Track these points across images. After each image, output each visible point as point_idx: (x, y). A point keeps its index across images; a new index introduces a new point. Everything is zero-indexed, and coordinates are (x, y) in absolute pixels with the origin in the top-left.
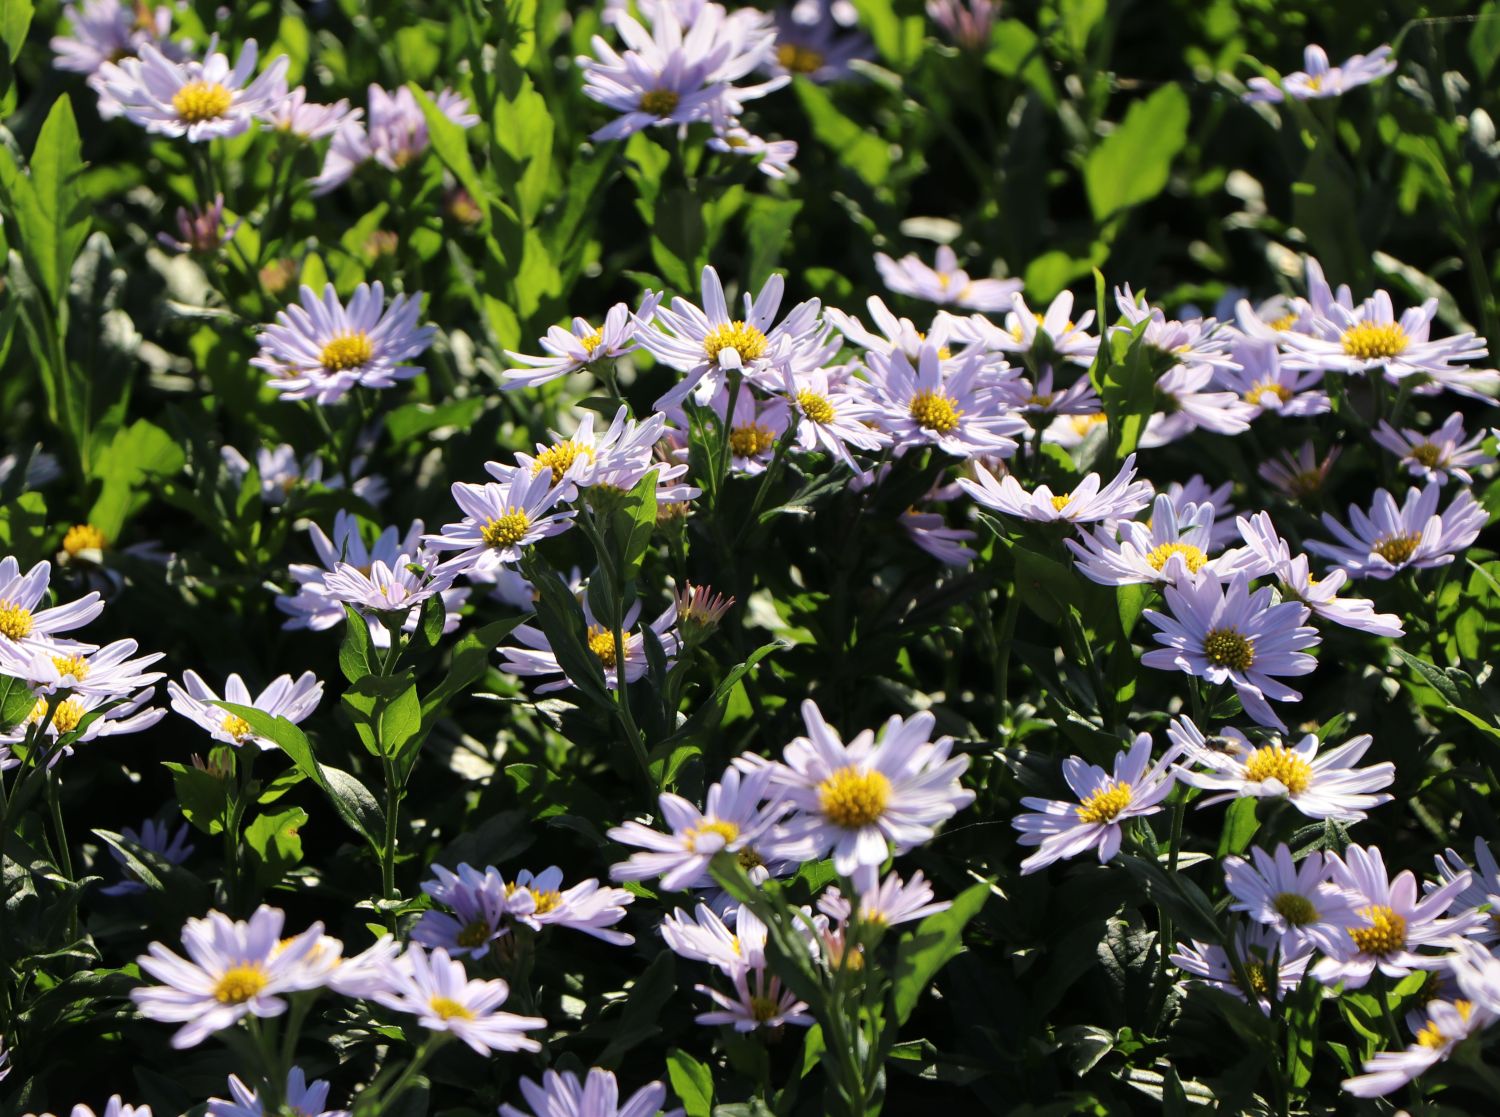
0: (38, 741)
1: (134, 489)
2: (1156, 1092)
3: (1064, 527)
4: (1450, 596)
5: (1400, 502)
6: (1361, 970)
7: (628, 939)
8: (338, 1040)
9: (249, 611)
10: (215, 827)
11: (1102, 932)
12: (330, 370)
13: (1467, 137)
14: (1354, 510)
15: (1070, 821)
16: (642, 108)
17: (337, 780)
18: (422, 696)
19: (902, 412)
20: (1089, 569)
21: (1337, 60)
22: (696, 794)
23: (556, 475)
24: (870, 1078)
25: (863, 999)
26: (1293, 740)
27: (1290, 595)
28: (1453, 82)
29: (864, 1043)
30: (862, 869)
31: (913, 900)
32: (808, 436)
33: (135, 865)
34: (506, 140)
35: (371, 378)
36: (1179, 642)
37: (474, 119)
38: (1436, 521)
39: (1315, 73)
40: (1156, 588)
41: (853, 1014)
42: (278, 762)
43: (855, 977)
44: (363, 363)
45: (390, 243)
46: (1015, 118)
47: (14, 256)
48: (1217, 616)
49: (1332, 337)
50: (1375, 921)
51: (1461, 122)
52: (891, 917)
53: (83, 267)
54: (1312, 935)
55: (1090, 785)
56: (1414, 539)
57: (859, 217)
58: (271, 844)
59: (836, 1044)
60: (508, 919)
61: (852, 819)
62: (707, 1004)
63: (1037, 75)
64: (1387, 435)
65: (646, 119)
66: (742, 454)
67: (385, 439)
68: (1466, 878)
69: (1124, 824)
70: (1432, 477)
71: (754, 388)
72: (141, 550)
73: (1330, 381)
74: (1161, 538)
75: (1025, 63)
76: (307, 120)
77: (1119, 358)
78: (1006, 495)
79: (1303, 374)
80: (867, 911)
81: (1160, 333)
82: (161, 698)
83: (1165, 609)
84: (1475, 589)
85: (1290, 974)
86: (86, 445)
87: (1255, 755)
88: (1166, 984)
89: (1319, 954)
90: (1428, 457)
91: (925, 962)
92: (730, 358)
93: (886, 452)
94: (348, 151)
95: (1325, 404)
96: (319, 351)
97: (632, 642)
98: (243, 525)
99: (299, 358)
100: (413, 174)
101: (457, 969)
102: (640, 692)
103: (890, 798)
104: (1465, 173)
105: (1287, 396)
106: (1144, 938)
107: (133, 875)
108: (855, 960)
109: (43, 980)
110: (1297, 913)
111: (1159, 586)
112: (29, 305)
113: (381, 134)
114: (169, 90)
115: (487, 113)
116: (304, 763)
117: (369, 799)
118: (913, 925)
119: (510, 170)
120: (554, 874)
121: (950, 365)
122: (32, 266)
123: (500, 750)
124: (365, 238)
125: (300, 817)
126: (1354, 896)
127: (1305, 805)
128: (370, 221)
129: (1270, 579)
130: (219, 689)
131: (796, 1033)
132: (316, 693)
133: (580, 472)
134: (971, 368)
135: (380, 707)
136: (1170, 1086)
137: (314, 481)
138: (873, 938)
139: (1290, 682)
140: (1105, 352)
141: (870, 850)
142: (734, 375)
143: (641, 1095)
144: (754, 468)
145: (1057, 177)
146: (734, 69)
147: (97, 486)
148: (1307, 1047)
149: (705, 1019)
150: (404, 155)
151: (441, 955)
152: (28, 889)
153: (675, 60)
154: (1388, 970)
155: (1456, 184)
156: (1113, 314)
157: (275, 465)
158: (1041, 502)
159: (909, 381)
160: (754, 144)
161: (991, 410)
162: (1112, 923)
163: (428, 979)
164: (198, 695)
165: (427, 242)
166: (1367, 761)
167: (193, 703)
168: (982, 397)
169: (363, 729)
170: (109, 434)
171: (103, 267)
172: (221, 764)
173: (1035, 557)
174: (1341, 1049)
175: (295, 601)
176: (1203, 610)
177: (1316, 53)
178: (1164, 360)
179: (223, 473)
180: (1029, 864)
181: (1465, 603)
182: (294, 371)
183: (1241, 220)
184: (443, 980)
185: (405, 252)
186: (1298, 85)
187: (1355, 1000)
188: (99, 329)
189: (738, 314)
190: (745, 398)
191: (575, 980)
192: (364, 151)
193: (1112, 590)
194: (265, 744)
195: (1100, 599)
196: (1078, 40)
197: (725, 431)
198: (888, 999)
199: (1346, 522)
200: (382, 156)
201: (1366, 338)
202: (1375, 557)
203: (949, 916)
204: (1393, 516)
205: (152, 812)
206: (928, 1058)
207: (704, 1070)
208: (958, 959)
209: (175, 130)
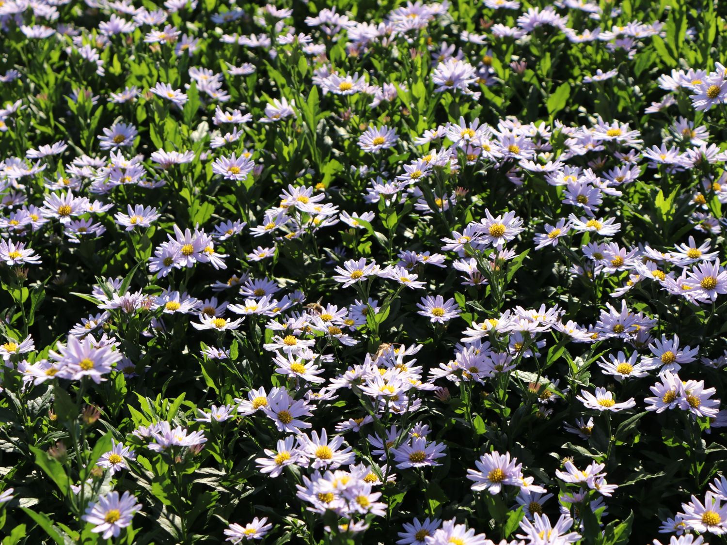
0: (311, 228)
1: (332, 175)
2: (567, 300)
3: (544, 173)
4: (632, 190)
5: (621, 168)
6: (613, 270)
7: (445, 266)
8: (379, 294)
9: (358, 202)
10: (351, 246)
11: (553, 266)
12: (375, 145)
13: (633, 91)
14: (610, 171)
15: (546, 238)
16: (446, 85)
17: (379, 235)
18: (398, 214)
19: (506, 149)
20: (550, 182)
21: (605, 71)
22: (461, 231)
23: (427, 163)
24: (501, 295)
25: (500, 277)
26: (597, 219)
27: (595, 187)
28: (631, 79)
29: (500, 288)
30: (499, 245)
31: (510, 254)
32: (485, 154)
33: (333, 256)
34: (415, 93)
35: (384, 146)
36: (571, 198)
37: (407, 90)
38: (629, 172)
39: (599, 75)
40: (565, 186)
41: (497, 281)
42: (364, 231)
43: (498, 272)
44: (383, 143)
45: (389, 119)
46: (530, 91)
47: (304, 123)
48: (579, 192)
49: (605, 132)
50: (617, 258)
51: (632, 88)
52: (506, 258)
53: (320, 126)
54: (602, 261)
55: (550, 230)
56: (624, 177)
57: (495, 112)
58: (364, 251)
59: (493, 289)
60: (417, 262)
61: (497, 234)
62: (464, 280)
63: (535, 81)
64: (617, 155)
65: (446, 87)
66: (470, 160)
67: (388, 163)
68: (637, 249)
69: (559, 238)
70: (628, 163)
71: (472, 145)
72: (333, 188)
73: (604, 142)
74: (566, 175)
75: (532, 78)
76: (370, 90)
77: (556, 136)
78: (531, 166)
79: (599, 141)
80: (500, 257)
81: (566, 130)
82: (338, 218)
83: (567, 190)
84: (638, 188)
85: (597, 273)
86: (321, 165)
87: (589, 222)
88: (568, 277)
89: (604, 267)
90: (627, 159)
91: (514, 269)
92: (467, 136)
93: (502, 158)
94: (379, 98)
95: (603, 148)
96: (373, 141)
97: (445, 202)
98: (356, 181)
99: (368, 143)
100: (393, 103)
101: (406, 272)
102: (447, 213)
103: (505, 230)
104: (634, 99)
105: (594, 147)
106: (563, 268)
107: (333, 259)
108: (498, 269)
109: (313, 281)
110: (599, 257)
111: (566, 186)
112: (308, 134)
113: (386, 93)
114: (338, 84)
115: (410, 88)
116: (370, 231)
117: (386, 239)
118: (511, 260)
119: (415, 100)
120: (428, 253)
121: (517, 139)
122: (308, 124)
123: (415, 231)
124: (383, 118)
125: (370, 243)
126: (612, 253)
127: (601, 233)
128: (384, 115)
129: (591, 184)
130: (351, 215)
131: (484, 286)
132: (373, 215)
133: (433, 162)
134: (522, 140)
135: (388, 217)
136: (570, 298)
137: (372, 171)
138: (502, 263)
139: (597, 206)
140: (553, 135)
141: (501, 242)
142: (468, 141)
143: (449, 301)
144: (472, 163)
145: (540, 105)
146: (466, 76)
147: (323, 175)
148: (601, 289)
149: (463, 283)
150: (391, 98)
151: (402, 268)
152: (309, 261)
153: (453, 74)
154: (620, 270)
155: (632, 102)
156: (554, 127)
157: (363, 169)
158: (539, 168)
159: (508, 142)
160: (471, 93)
161: (527, 149)
162: (556, 264)
163: (400, 274)
164: (346, 217)
165: (397, 118)
166: (614, 223)
167: (345, 218)
168: (525, 146)
169: (384, 222)
170: (325, 163)
171: (324, 126)
172: (352, 232)
173: (537, 180)
174: (608, 290)
175: (368, 196)
176: (576, 190)
177: (599, 71)
178: (566, 137)
179: (352, 170)
180: (537, 248)
181: (635, 192)
182: (367, 145)
183: (582, 115)
184: (403, 274)
185: (392, 120)
186: (596, 78)
187: (612, 278)
188: (323, 140)
189: (468, 126)
190: (470, 148)
191: (433, 281)
192: (382, 98)
193: (555, 187)
194: (362, 227)
195: (553, 189)
196: (545, 73)
197: (466, 155)
198: (505, 277)
199: (608, 173)
200: (386, 98)
201: (612, 132)
202: (615, 181)
203: (519, 258)
204: (619, 172)
205: (337, 246)
206: (514, 294)
207: (463, 296)
208: (521, 268)
209: (340, 93)
